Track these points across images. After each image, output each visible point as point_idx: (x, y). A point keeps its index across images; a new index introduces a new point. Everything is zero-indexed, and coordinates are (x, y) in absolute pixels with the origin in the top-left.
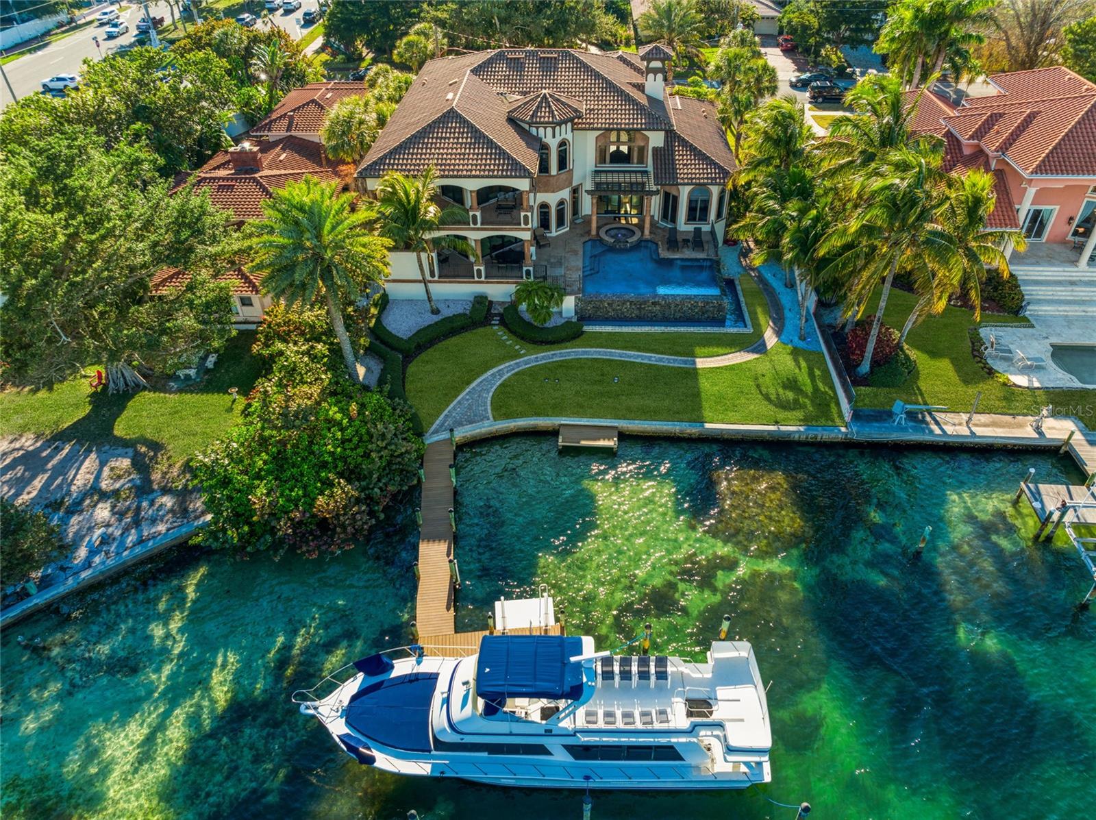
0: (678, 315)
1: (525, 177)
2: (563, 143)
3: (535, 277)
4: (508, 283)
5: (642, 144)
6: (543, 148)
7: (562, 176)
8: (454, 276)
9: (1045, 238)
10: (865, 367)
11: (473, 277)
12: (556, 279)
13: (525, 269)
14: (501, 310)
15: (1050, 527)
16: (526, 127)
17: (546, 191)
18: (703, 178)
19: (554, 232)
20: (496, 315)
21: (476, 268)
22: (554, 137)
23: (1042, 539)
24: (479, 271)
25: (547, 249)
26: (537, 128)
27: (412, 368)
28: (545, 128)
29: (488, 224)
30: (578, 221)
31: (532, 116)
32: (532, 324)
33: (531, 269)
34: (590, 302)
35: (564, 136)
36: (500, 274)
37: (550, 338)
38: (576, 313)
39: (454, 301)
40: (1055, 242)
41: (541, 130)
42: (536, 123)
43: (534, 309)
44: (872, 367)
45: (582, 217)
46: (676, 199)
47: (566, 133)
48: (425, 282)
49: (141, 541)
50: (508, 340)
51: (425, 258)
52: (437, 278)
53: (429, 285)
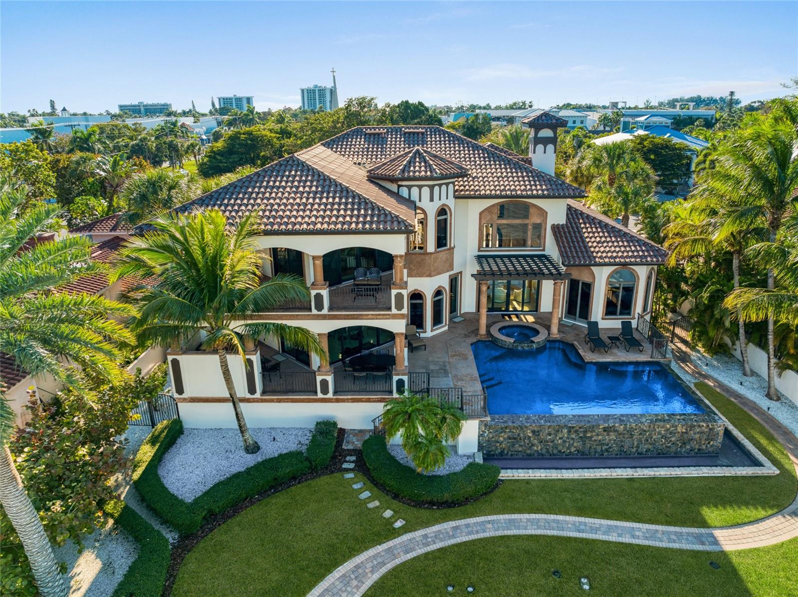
0: (644, 448)
1: (399, 232)
2: (442, 211)
3: (411, 391)
4: (368, 401)
5: (538, 221)
7: (441, 255)
8: (286, 392)
11: (316, 393)
12: (445, 392)
13: (395, 378)
14: (359, 444)
16: (393, 187)
18: (627, 257)
19: (429, 332)
20: (350, 452)
21: (319, 378)
22: (432, 200)
24: (324, 383)
25: (421, 353)
26: (409, 188)
27: (192, 562)
28: (420, 187)
29: (339, 309)
30: (456, 320)
31: (403, 171)
32: (412, 471)
33: (405, 378)
34: (503, 430)
35: (444, 201)
36: (357, 388)
37: (446, 496)
38: (480, 447)
39: (284, 431)
41: (415, 191)
43: (414, 444)
45: (462, 315)
47: (445, 197)
48: (233, 400)
50: (371, 499)
51: (236, 362)
52: (258, 395)
53: (243, 406)
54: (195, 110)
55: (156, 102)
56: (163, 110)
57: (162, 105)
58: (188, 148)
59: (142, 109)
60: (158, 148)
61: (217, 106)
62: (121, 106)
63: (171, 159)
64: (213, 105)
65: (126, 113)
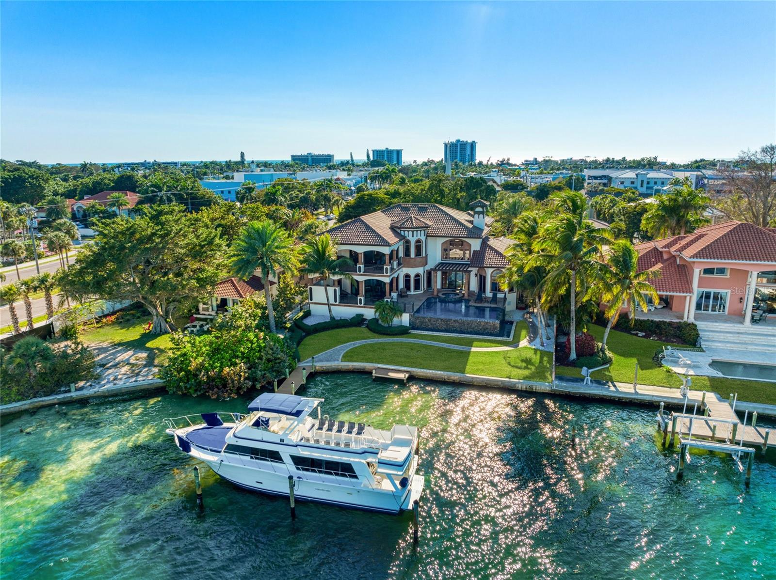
2: (418, 241)
5: (467, 248)
6: (408, 242)
7: (419, 259)
8: (348, 303)
9: (726, 312)
10: (573, 356)
11: (357, 304)
15: (669, 436)
16: (399, 231)
17: (408, 267)
19: (412, 292)
20: (365, 323)
22: (413, 237)
23: (667, 446)
24: (361, 300)
26: (404, 231)
28: (408, 231)
29: (367, 272)
32: (383, 326)
33: (389, 300)
34: (418, 319)
35: (419, 237)
36: (373, 304)
38: (409, 323)
40: (735, 315)
41: (406, 232)
42: (403, 228)
44: (577, 355)
46: (485, 277)
47: (420, 235)
48: (328, 304)
49: (136, 381)
50: (366, 333)
51: (331, 290)
52: (337, 303)
53: (332, 307)
54: (352, 160)
55: (321, 153)
56: (325, 161)
57: (326, 156)
58: (335, 202)
59: (310, 158)
60: (317, 199)
61: (371, 158)
62: (292, 156)
63: (325, 206)
64: (368, 156)
65: (297, 164)
